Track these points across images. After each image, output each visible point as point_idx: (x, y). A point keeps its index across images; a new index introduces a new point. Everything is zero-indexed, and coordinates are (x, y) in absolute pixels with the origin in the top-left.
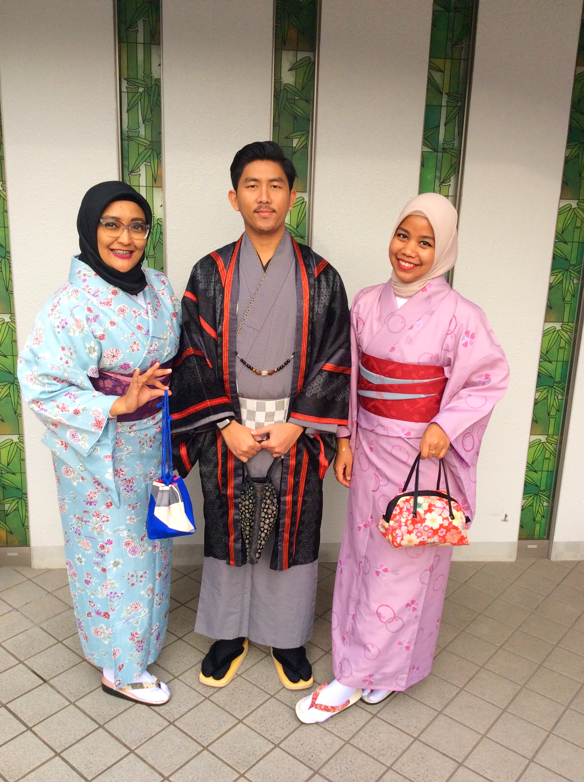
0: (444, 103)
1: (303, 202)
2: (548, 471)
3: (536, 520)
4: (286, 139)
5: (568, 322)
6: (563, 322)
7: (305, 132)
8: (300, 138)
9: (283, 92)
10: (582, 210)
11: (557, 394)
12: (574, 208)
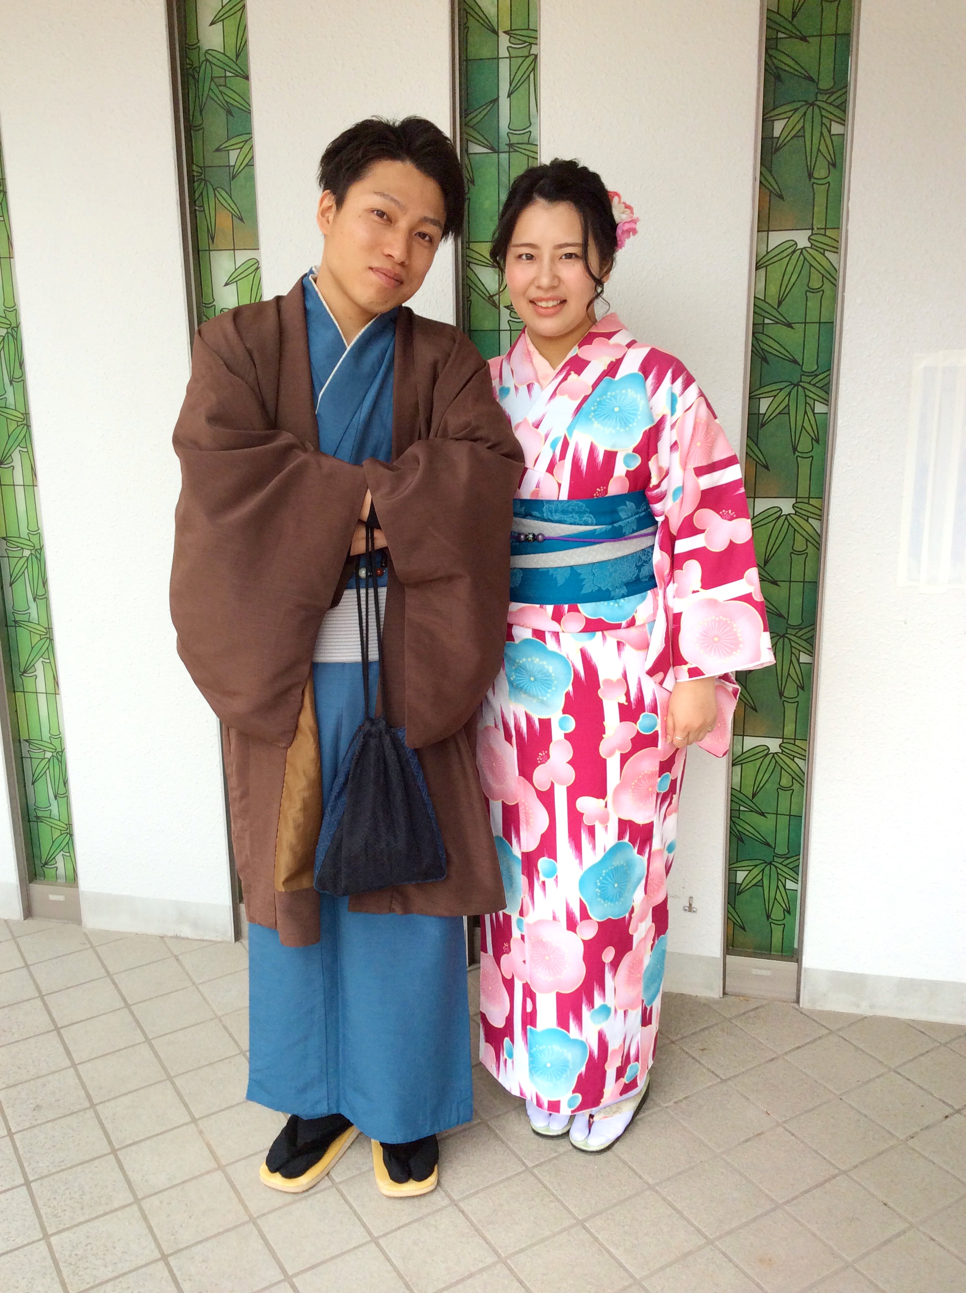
0: (503, 53)
1: (257, 269)
2: (789, 815)
3: (773, 917)
4: (217, 154)
5: (809, 498)
6: (797, 498)
7: (245, 137)
8: (241, 148)
9: (203, 67)
10: (822, 251)
11: (796, 652)
12: (802, 247)
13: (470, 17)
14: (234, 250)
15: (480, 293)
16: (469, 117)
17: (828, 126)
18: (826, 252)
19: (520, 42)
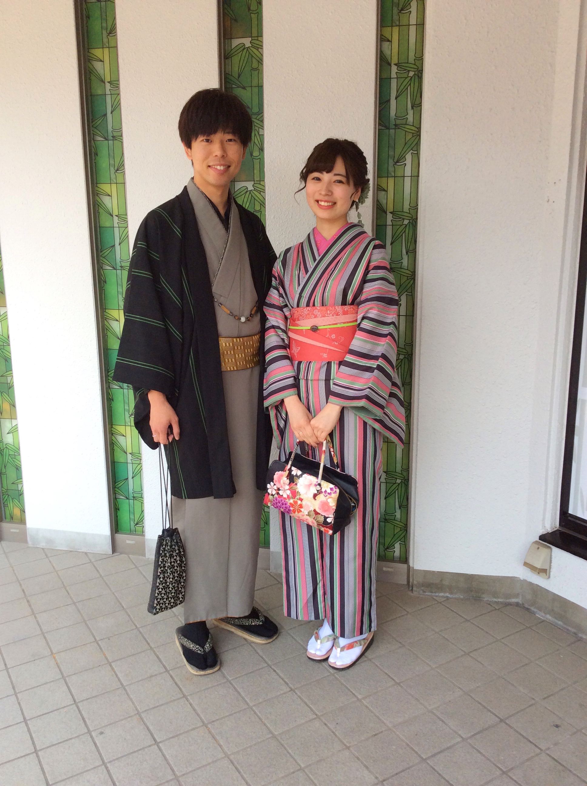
0: (108, 92)
10: (259, 192)
12: (250, 190)
13: (91, 75)
15: (103, 208)
16: (94, 123)
17: (258, 130)
18: (261, 192)
19: (115, 87)
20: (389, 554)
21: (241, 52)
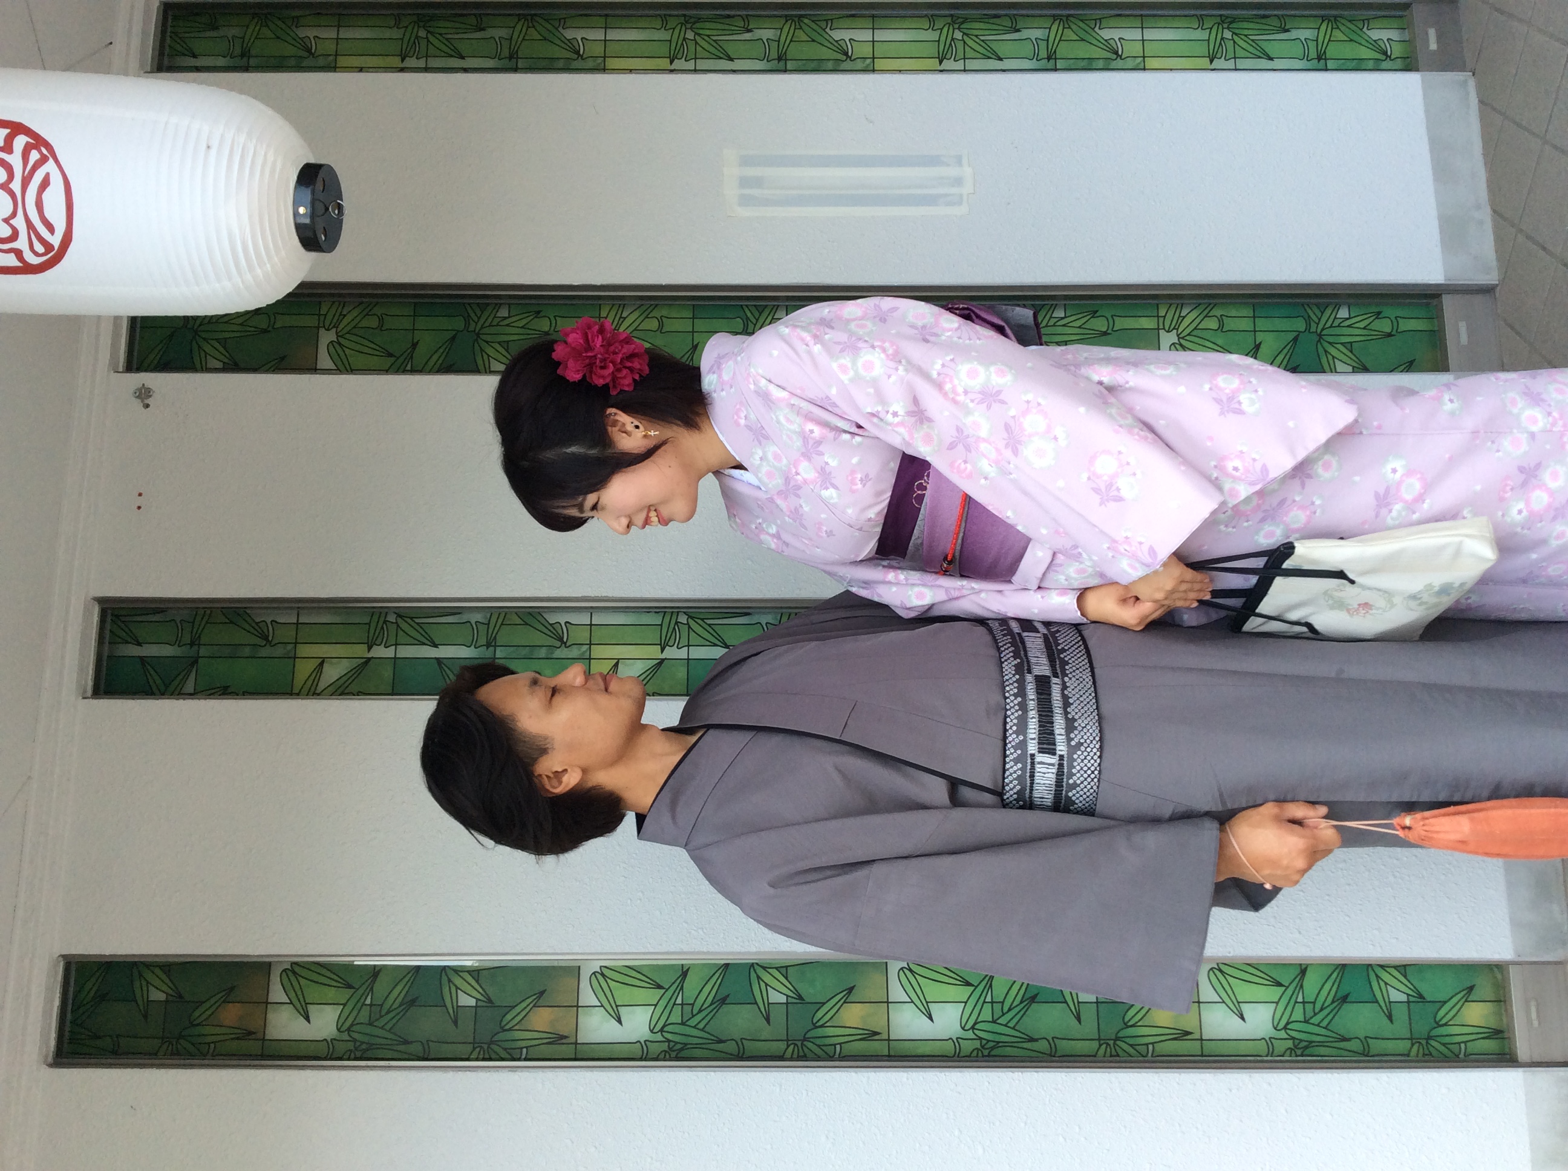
0: (389, 653)
1: (603, 975)
2: (1254, 317)
3: (1388, 330)
4: (459, 1022)
7: (444, 978)
8: (457, 988)
9: (355, 1035)
11: (1052, 321)
14: (578, 1006)
19: (382, 634)
20: (1397, 50)
21: (344, 348)
